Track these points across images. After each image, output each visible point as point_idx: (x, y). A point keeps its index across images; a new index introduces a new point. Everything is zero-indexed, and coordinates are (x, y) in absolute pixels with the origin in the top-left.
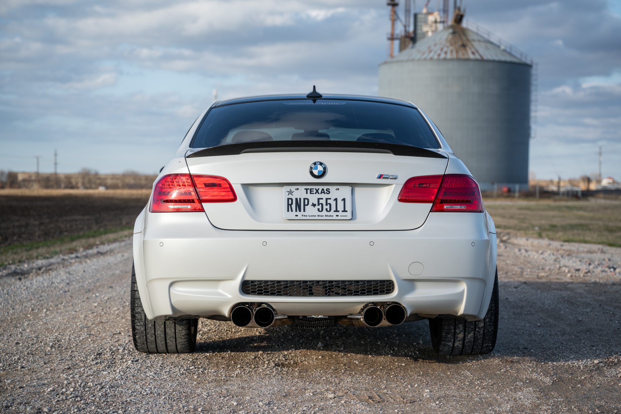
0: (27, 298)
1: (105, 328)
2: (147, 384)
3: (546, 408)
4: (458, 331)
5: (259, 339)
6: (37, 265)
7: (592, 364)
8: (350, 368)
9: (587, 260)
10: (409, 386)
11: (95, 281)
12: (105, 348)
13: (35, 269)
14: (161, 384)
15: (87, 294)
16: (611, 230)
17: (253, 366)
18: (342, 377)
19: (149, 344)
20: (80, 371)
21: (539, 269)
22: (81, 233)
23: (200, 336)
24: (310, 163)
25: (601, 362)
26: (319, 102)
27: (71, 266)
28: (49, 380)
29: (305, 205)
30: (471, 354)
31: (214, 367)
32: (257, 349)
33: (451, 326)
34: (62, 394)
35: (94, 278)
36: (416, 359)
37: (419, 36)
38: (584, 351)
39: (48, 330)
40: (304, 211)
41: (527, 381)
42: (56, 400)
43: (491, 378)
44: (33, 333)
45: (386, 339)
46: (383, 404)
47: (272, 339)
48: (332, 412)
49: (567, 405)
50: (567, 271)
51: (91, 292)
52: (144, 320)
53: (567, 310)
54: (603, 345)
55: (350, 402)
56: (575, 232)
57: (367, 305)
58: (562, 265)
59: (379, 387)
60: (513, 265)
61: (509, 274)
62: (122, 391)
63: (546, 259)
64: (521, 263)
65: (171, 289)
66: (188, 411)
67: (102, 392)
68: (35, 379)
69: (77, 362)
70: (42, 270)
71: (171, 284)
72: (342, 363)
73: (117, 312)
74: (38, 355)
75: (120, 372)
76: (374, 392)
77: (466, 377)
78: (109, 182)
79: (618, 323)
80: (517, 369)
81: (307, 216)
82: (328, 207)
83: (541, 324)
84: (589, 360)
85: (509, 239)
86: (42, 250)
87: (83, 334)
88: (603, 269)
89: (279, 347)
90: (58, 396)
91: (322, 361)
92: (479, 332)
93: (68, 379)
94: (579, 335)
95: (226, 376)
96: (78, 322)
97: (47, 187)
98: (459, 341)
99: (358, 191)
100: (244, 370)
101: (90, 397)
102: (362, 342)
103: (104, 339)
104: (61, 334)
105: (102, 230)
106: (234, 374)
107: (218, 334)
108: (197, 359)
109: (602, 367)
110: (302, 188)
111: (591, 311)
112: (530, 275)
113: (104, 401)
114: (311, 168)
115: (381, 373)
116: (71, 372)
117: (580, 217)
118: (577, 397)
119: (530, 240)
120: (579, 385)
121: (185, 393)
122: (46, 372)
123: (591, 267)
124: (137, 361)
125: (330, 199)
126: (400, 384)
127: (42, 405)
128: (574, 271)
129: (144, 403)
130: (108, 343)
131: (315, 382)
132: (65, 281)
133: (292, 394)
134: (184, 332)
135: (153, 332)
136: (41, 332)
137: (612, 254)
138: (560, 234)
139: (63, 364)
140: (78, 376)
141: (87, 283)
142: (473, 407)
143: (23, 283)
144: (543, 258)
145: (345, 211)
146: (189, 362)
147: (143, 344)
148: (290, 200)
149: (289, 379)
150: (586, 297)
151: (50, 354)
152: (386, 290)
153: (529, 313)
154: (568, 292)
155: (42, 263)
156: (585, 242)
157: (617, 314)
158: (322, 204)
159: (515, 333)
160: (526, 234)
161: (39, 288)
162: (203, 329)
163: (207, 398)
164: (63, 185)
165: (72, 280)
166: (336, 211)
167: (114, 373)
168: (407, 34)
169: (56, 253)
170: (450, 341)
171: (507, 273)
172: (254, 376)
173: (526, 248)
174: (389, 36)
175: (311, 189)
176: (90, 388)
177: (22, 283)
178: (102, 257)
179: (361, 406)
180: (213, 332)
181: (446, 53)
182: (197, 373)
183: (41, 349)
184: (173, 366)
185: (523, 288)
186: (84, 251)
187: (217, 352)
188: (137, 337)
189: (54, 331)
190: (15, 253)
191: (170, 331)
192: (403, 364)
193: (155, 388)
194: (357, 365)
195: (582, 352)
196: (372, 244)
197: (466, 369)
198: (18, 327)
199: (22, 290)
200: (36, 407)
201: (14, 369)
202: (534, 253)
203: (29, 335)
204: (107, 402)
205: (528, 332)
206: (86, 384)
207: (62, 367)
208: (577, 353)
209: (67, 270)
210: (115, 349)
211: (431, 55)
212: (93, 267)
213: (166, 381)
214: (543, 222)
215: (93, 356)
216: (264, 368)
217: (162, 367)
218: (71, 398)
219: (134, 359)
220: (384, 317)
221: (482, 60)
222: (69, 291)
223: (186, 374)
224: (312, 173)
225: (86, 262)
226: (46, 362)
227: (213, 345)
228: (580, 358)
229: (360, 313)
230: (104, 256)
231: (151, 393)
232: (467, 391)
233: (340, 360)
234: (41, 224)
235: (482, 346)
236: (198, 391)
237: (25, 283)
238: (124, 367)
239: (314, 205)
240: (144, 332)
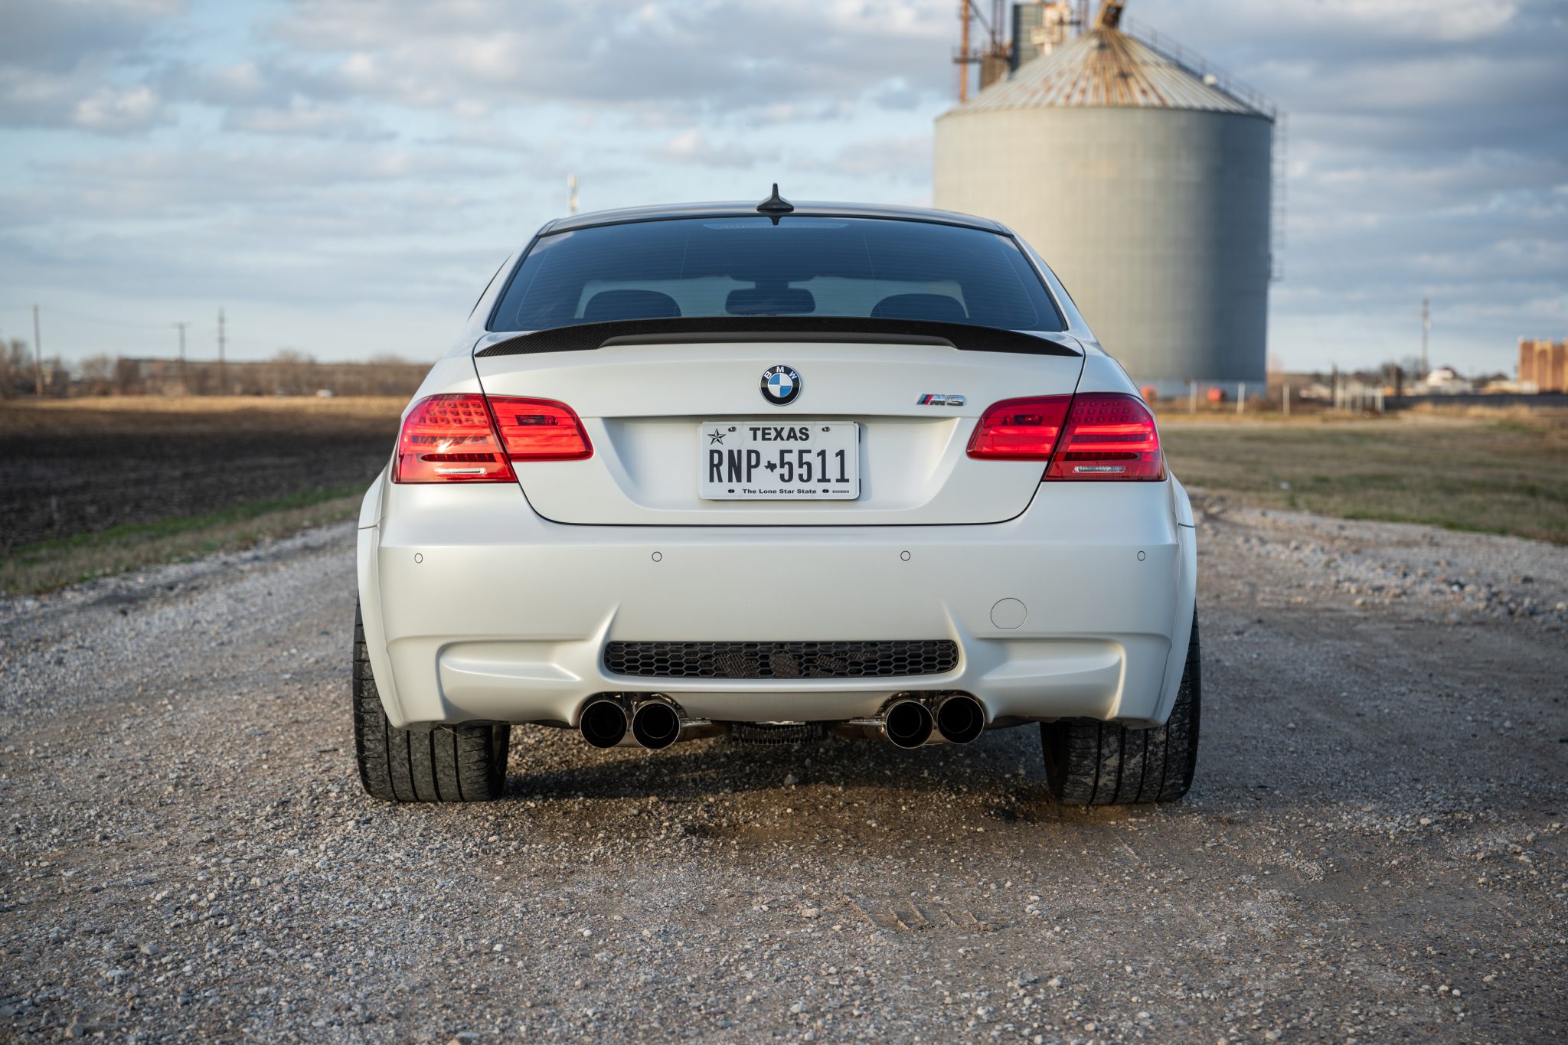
0: (134, 659)
1: (302, 735)
2: (387, 882)
3: (1310, 943)
4: (1105, 751)
5: (651, 764)
6: (165, 577)
7: (1414, 827)
8: (857, 837)
9: (1398, 563)
10: (993, 886)
11: (293, 618)
12: (300, 786)
13: (161, 586)
14: (420, 881)
15: (271, 649)
16: (1451, 490)
17: (634, 835)
18: (838, 863)
19: (395, 782)
20: (235, 847)
21: (1290, 587)
22: (274, 498)
23: (517, 757)
24: (762, 370)
25: (1437, 822)
26: (785, 223)
27: (241, 579)
28: (163, 870)
29: (750, 467)
30: (1136, 802)
31: (544, 836)
32: (644, 789)
33: (1090, 740)
34: (190, 907)
35: (290, 611)
36: (1010, 816)
37: (1024, 54)
38: (1396, 792)
39: (174, 742)
40: (749, 480)
41: (1267, 873)
42: (172, 925)
43: (1182, 865)
44: (138, 748)
45: (941, 764)
46: (931, 933)
47: (680, 764)
48: (811, 954)
49: (1360, 934)
50: (1353, 590)
51: (281, 645)
52: (383, 728)
53: (1356, 689)
54: (1438, 777)
55: (854, 929)
56: (1372, 492)
57: (895, 698)
58: (1341, 578)
59: (922, 887)
60: (1232, 577)
61: (1223, 598)
62: (327, 900)
63: (1306, 561)
64: (1251, 572)
65: (443, 662)
66: (475, 951)
67: (280, 904)
68: (130, 869)
69: (232, 823)
70: (176, 591)
71: (443, 650)
72: (839, 827)
73: (333, 696)
74: (143, 804)
75: (325, 851)
76: (911, 903)
77: (1125, 861)
78: (340, 378)
79: (1473, 721)
80: (1243, 840)
81: (754, 492)
82: (804, 471)
83: (1297, 724)
84: (1408, 816)
85: (1224, 511)
86: (185, 539)
87: (251, 751)
88: (1435, 587)
89: (697, 785)
90: (178, 912)
91: (792, 819)
92: (1156, 754)
93: (206, 868)
94: (1383, 751)
95: (569, 861)
96: (243, 721)
97: (203, 391)
98: (1109, 774)
99: (874, 432)
100: (612, 845)
101: (251, 915)
102: (888, 772)
103: (298, 763)
104: (202, 750)
105: (320, 490)
106: (589, 855)
107: (560, 751)
108: (506, 816)
109: (1439, 834)
110: (744, 428)
111: (1411, 691)
112: (1271, 601)
113: (283, 928)
114: (764, 380)
115: (928, 850)
116: (214, 851)
117: (1382, 459)
118: (1383, 912)
119: (1272, 515)
120: (1387, 883)
121: (471, 904)
122: (157, 850)
123: (1409, 581)
124: (368, 821)
125: (809, 452)
126: (972, 881)
127: (138, 936)
128: (1370, 592)
129: (376, 931)
130: (308, 772)
131: (776, 874)
132: (224, 618)
133: (721, 905)
134: (475, 756)
135: (404, 754)
136: (157, 748)
137: (1454, 548)
138: (1337, 500)
139: (198, 829)
140: (229, 860)
141: (273, 621)
142: (1140, 941)
143: (132, 622)
144: (1300, 561)
145: (842, 479)
146: (487, 825)
147: (383, 781)
148: (716, 456)
149: (715, 869)
150: (1397, 656)
151: (172, 803)
152: (940, 663)
153: (1270, 695)
154: (1358, 644)
155: (177, 573)
156: (1394, 519)
157: (1469, 697)
158: (790, 465)
159: (1237, 746)
160: (1261, 500)
161: (165, 635)
162: (526, 740)
163: (522, 920)
164: (238, 388)
165: (239, 614)
166: (824, 479)
167: (313, 852)
168: (998, 50)
169: (211, 548)
170: (1088, 774)
171: (1218, 596)
172: (634, 861)
173: (1262, 534)
174: (958, 55)
175: (764, 429)
176: (255, 890)
177: (128, 623)
178: (312, 558)
179: (881, 937)
180: (548, 747)
181: (1084, 92)
182: (503, 853)
183: (152, 789)
184: (449, 835)
185: (1256, 634)
186: (273, 543)
187: (552, 797)
188: (368, 765)
189: (187, 743)
190: (126, 546)
191: (444, 754)
192: (980, 829)
193: (405, 890)
194: (873, 830)
195: (1391, 795)
196: (905, 556)
197: (1124, 841)
198: (106, 733)
199: (127, 640)
200: (126, 940)
201: (85, 843)
202: (1280, 548)
203: (129, 754)
204: (291, 928)
205: (1266, 745)
206: (245, 882)
207: (194, 836)
208: (1380, 798)
209: (232, 590)
210: (320, 789)
211: (1052, 95)
212: (291, 583)
213: (430, 872)
214: (1299, 470)
215: (268, 808)
216: (658, 839)
217: (425, 838)
218: (207, 919)
219: (360, 816)
220: (935, 724)
221: (1164, 108)
222: (230, 642)
223: (477, 855)
224: (766, 392)
225: (276, 570)
226: (160, 823)
227: (545, 780)
228: (1387, 810)
229: (879, 713)
230: (318, 557)
231: (394, 905)
232: (1127, 898)
233: (835, 819)
234: (187, 476)
235: (1162, 785)
236: (504, 900)
237: (135, 621)
238: (337, 838)
239: (771, 466)
240: (385, 755)
